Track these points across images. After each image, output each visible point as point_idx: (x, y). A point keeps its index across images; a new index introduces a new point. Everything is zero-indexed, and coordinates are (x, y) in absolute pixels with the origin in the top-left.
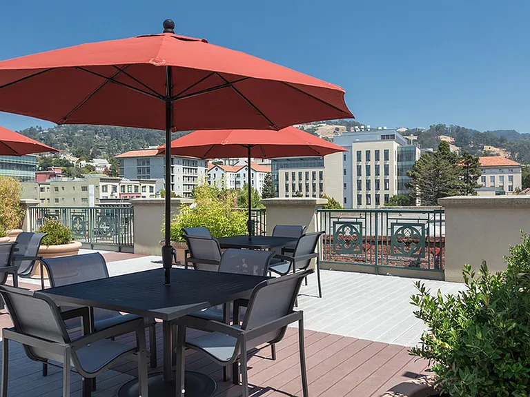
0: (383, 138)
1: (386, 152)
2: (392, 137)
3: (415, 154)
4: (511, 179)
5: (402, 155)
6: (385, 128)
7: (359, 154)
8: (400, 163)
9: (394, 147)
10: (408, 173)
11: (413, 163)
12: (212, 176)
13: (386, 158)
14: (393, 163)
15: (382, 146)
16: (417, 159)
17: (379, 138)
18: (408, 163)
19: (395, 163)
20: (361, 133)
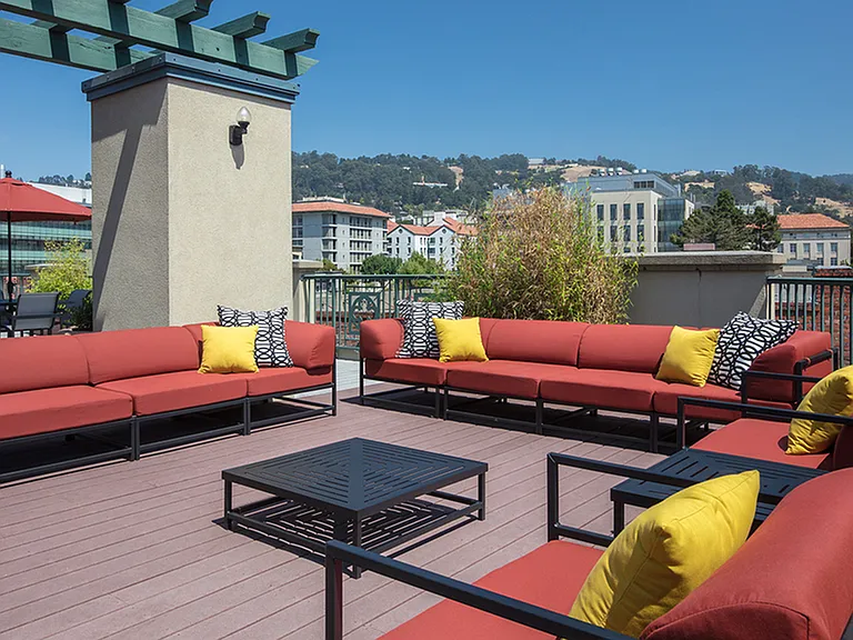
0: (637, 185)
1: (640, 207)
2: (650, 185)
3: (684, 209)
4: (834, 247)
5: (665, 210)
6: (645, 171)
7: (600, 209)
8: (662, 223)
9: (653, 199)
10: (672, 239)
11: (680, 223)
12: (394, 241)
13: (641, 216)
14: (652, 224)
15: (634, 197)
16: (687, 217)
17: (632, 186)
18: (673, 223)
19: (654, 223)
20: (609, 178)
